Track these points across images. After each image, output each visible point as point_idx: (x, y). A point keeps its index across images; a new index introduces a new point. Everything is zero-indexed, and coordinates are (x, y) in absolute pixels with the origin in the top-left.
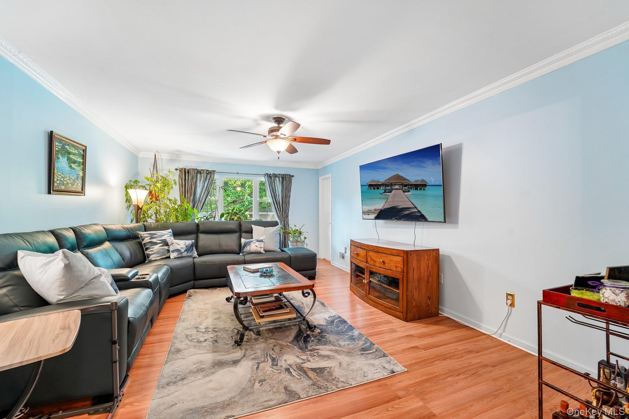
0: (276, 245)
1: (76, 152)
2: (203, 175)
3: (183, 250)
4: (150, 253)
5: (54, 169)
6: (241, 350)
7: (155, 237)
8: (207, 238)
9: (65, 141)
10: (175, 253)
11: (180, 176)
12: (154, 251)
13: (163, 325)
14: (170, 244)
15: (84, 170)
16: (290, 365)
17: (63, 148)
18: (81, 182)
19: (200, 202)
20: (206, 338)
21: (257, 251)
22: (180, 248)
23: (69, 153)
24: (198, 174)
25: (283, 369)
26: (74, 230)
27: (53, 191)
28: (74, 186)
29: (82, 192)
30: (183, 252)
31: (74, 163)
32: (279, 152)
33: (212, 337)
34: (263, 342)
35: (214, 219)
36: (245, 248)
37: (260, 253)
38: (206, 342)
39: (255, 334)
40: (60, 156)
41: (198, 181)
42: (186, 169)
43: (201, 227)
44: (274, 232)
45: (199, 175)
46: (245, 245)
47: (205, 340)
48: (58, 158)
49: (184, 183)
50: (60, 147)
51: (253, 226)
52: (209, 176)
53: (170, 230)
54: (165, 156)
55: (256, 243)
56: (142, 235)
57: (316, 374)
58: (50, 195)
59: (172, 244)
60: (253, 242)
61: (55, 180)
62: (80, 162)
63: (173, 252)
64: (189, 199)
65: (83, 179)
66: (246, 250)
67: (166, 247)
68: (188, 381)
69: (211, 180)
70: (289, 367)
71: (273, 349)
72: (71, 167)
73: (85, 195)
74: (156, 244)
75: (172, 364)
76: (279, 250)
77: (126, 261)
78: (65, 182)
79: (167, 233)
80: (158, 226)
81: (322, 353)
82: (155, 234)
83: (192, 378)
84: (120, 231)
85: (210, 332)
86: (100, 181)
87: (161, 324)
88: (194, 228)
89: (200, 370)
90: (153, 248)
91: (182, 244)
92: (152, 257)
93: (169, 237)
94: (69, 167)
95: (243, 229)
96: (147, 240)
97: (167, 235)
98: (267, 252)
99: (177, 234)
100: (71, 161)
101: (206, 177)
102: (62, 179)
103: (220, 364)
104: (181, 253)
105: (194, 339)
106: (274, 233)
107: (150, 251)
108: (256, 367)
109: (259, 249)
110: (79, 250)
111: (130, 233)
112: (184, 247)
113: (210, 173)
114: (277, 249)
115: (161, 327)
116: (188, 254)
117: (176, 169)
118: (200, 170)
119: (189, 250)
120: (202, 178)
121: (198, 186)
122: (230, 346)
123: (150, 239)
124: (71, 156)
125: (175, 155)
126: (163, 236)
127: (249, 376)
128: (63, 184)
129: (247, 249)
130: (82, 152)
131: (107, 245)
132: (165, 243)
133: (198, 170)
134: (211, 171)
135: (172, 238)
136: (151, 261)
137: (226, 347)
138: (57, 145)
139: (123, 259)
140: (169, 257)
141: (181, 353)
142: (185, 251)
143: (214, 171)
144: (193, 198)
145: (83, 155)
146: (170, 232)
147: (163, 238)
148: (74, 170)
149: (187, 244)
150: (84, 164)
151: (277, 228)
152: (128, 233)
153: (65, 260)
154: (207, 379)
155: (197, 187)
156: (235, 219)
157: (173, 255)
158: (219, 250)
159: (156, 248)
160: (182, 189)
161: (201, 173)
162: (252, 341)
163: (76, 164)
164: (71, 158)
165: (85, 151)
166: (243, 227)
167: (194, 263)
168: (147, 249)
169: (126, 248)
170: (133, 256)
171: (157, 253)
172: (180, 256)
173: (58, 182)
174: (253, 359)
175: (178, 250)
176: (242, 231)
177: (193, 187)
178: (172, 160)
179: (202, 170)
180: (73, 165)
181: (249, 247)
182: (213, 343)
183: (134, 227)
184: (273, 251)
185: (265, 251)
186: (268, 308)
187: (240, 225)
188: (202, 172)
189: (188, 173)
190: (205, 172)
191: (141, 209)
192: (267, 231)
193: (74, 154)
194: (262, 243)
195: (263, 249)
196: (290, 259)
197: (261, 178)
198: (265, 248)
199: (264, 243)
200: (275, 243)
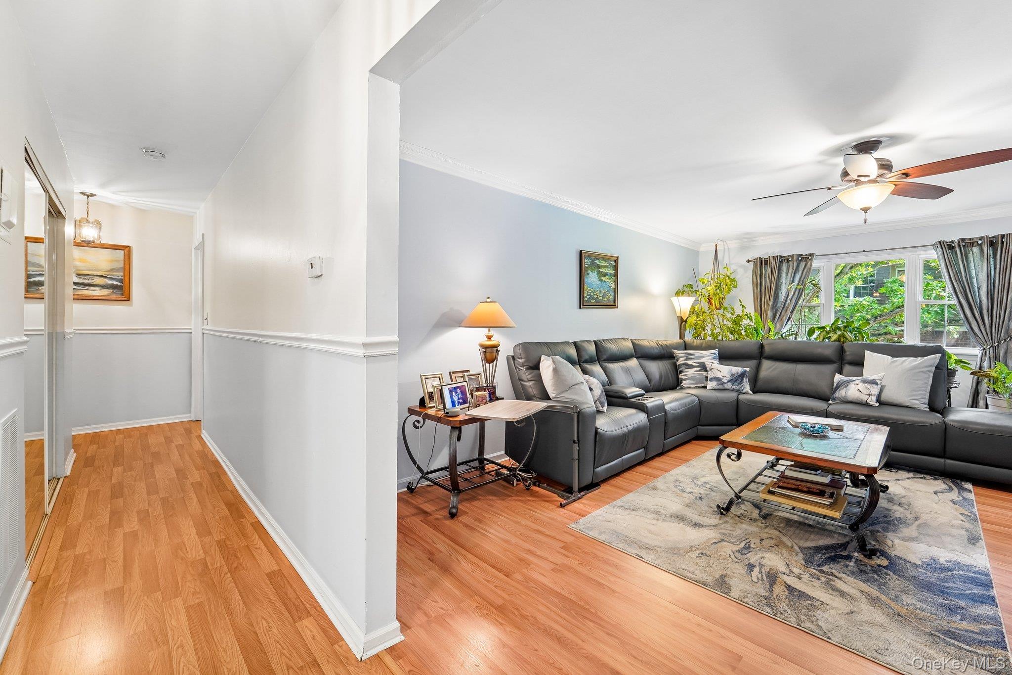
0: (914, 395)
1: (607, 264)
2: (791, 264)
3: (725, 380)
4: (684, 377)
5: (583, 285)
6: (720, 519)
7: (692, 358)
8: (775, 366)
9: (593, 256)
10: (714, 382)
11: (754, 271)
12: (689, 375)
13: (666, 463)
14: (708, 369)
15: (616, 282)
16: (761, 565)
17: (593, 263)
18: (613, 294)
19: (785, 309)
20: (693, 491)
21: (860, 400)
22: (721, 377)
23: (599, 267)
24: (784, 264)
25: (747, 562)
26: (596, 343)
27: (583, 305)
28: (605, 299)
29: (613, 305)
30: (726, 383)
31: (605, 276)
32: (865, 210)
33: (702, 493)
34: (760, 528)
35: (796, 338)
36: (838, 391)
37: (867, 405)
38: (689, 494)
39: (759, 514)
40: (590, 272)
41: (784, 275)
42: (762, 259)
43: (767, 349)
44: (915, 368)
45: (785, 266)
46: (838, 387)
47: (690, 493)
48: (588, 274)
49: (759, 281)
50: (589, 264)
51: (867, 352)
52: (803, 264)
53: (716, 351)
54: (733, 245)
55: (860, 384)
56: (677, 355)
57: (787, 594)
58: (581, 310)
59: (711, 369)
60: (854, 383)
61: (585, 295)
62: (611, 274)
63: (711, 380)
64: (767, 306)
65: (615, 291)
66: (840, 395)
67: (704, 373)
68: (637, 514)
69: (805, 270)
70: (757, 565)
71: (762, 540)
72: (601, 280)
73: (617, 307)
74: (691, 367)
75: (638, 495)
76: (925, 407)
77: (653, 383)
78: (595, 297)
79: (708, 354)
80: (702, 344)
81: (839, 584)
82: (692, 355)
83: (643, 514)
84: (652, 348)
85: (705, 488)
86: (638, 290)
87: (665, 461)
88: (755, 350)
89: (657, 513)
90: (687, 372)
91: (726, 371)
92: (685, 384)
93: (711, 359)
94: (599, 280)
95: (848, 356)
96: (681, 361)
97: (708, 357)
98: (882, 406)
99: (725, 357)
100: (601, 275)
101: (798, 266)
102: (592, 294)
103: (680, 518)
104: (723, 384)
105: (680, 486)
106: (911, 370)
107: (683, 375)
108: (715, 541)
109: (864, 398)
110: (599, 363)
111: (663, 350)
112: (728, 376)
113: (805, 259)
114: (917, 404)
115: (664, 464)
116: (734, 387)
117: (749, 261)
118: (786, 257)
119: (736, 381)
120: (791, 270)
121: (783, 284)
122: (712, 510)
123: (685, 360)
124: (601, 270)
125: (747, 240)
126: (702, 357)
127: (697, 543)
128: (594, 298)
129: (840, 393)
130: (613, 263)
131: (634, 362)
132: (703, 367)
133: (784, 257)
134: (806, 255)
135: (716, 362)
136: (683, 388)
137: (706, 508)
138: (587, 262)
139: (650, 381)
140: (705, 387)
141: (656, 492)
142: (729, 381)
143: (812, 255)
144: (774, 303)
145: (615, 266)
146: (714, 354)
147: (702, 360)
148: (605, 283)
149: (733, 372)
150: (616, 275)
151: (925, 360)
152: (662, 351)
153: (553, 364)
154: (654, 522)
155: (781, 285)
156: (833, 339)
157: (711, 385)
158: (793, 389)
159: (691, 372)
160: (757, 289)
161: (788, 261)
162: (746, 519)
163: (607, 277)
164: (601, 272)
165: (616, 261)
166: (848, 353)
167: (737, 400)
168: (681, 372)
169: (656, 368)
170: (663, 378)
171: (692, 379)
172: (720, 387)
173: (588, 297)
174: (721, 533)
175: (717, 379)
176: (845, 362)
177: (774, 285)
178: (743, 248)
179: (790, 256)
180: (604, 279)
181: (845, 390)
182: (696, 499)
183: (670, 344)
184: (907, 407)
185: (880, 403)
186: (793, 487)
187: (841, 351)
188: (790, 259)
189: (766, 264)
190: (795, 258)
191: (686, 322)
192: (896, 364)
193: (605, 267)
194: (875, 386)
195: (874, 398)
196: (946, 429)
197: (926, 252)
198: (884, 397)
199: (879, 386)
200: (915, 391)
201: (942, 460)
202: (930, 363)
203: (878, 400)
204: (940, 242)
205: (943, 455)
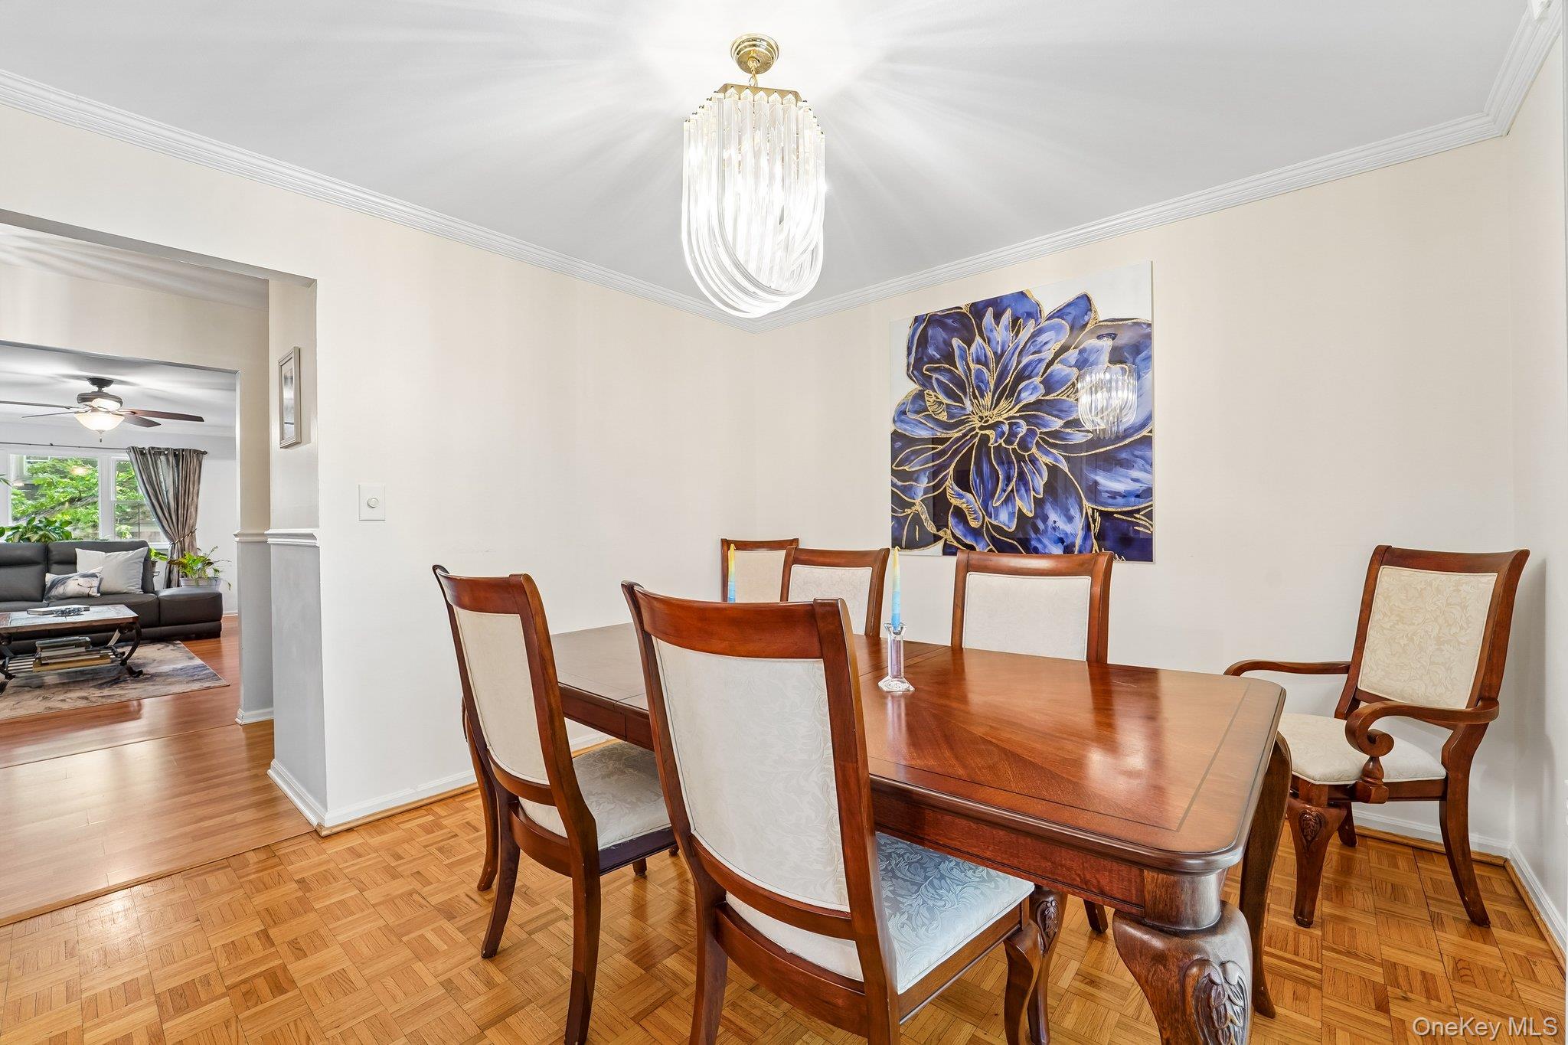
0: (130, 582)
21: (81, 593)
36: (53, 589)
37: (88, 597)
44: (127, 560)
46: (54, 585)
51: (80, 551)
55: (82, 579)
60: (73, 578)
66: (56, 593)
76: (138, 589)
95: (56, 556)
98: (106, 596)
109: (86, 590)
114: (131, 589)
129: (58, 590)
151: (137, 553)
156: (34, 539)
166: (53, 553)
176: (53, 561)
181: (62, 587)
184: (124, 593)
185: (101, 594)
187: (47, 551)
194: (95, 579)
195: (95, 590)
196: (159, 603)
197: (117, 454)
198: (102, 589)
199: (99, 579)
200: (129, 579)
201: (158, 629)
202: (139, 555)
203: (98, 592)
204: (133, 448)
205: (158, 624)
